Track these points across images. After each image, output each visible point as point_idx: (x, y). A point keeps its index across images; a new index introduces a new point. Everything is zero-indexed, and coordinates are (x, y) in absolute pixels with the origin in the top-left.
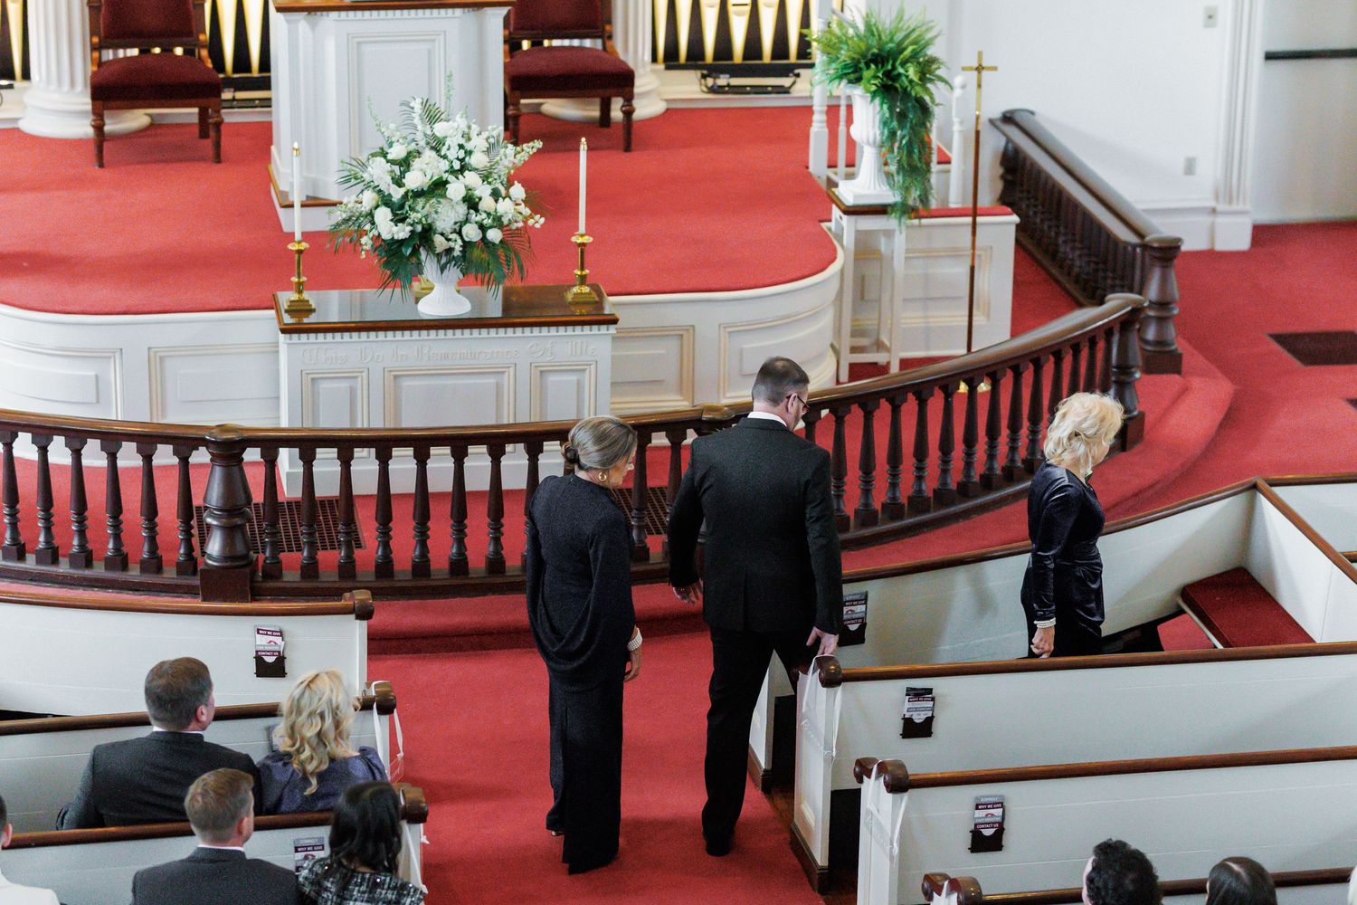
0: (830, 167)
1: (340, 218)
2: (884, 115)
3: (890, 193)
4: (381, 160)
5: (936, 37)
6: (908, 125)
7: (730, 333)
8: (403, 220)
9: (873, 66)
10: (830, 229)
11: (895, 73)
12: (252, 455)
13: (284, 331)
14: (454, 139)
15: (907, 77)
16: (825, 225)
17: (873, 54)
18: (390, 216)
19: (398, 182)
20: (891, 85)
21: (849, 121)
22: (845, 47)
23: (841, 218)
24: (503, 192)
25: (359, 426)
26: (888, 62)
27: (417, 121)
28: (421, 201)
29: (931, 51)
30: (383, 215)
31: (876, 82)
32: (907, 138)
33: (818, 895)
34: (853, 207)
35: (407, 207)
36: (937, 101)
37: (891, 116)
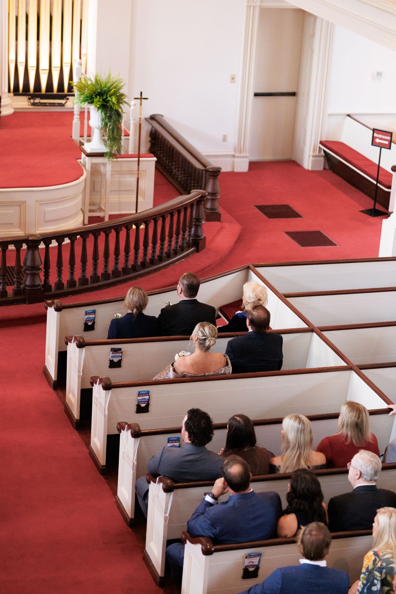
0: (81, 137)
2: (103, 116)
3: (105, 148)
5: (123, 85)
6: (112, 121)
7: (40, 204)
9: (98, 97)
10: (81, 162)
11: (107, 100)
15: (112, 101)
16: (79, 161)
17: (98, 92)
20: (106, 105)
21: (89, 119)
22: (87, 89)
23: (85, 158)
26: (104, 95)
29: (122, 91)
31: (99, 103)
32: (112, 126)
33: (76, 431)
34: (90, 153)
36: (124, 111)
37: (106, 117)
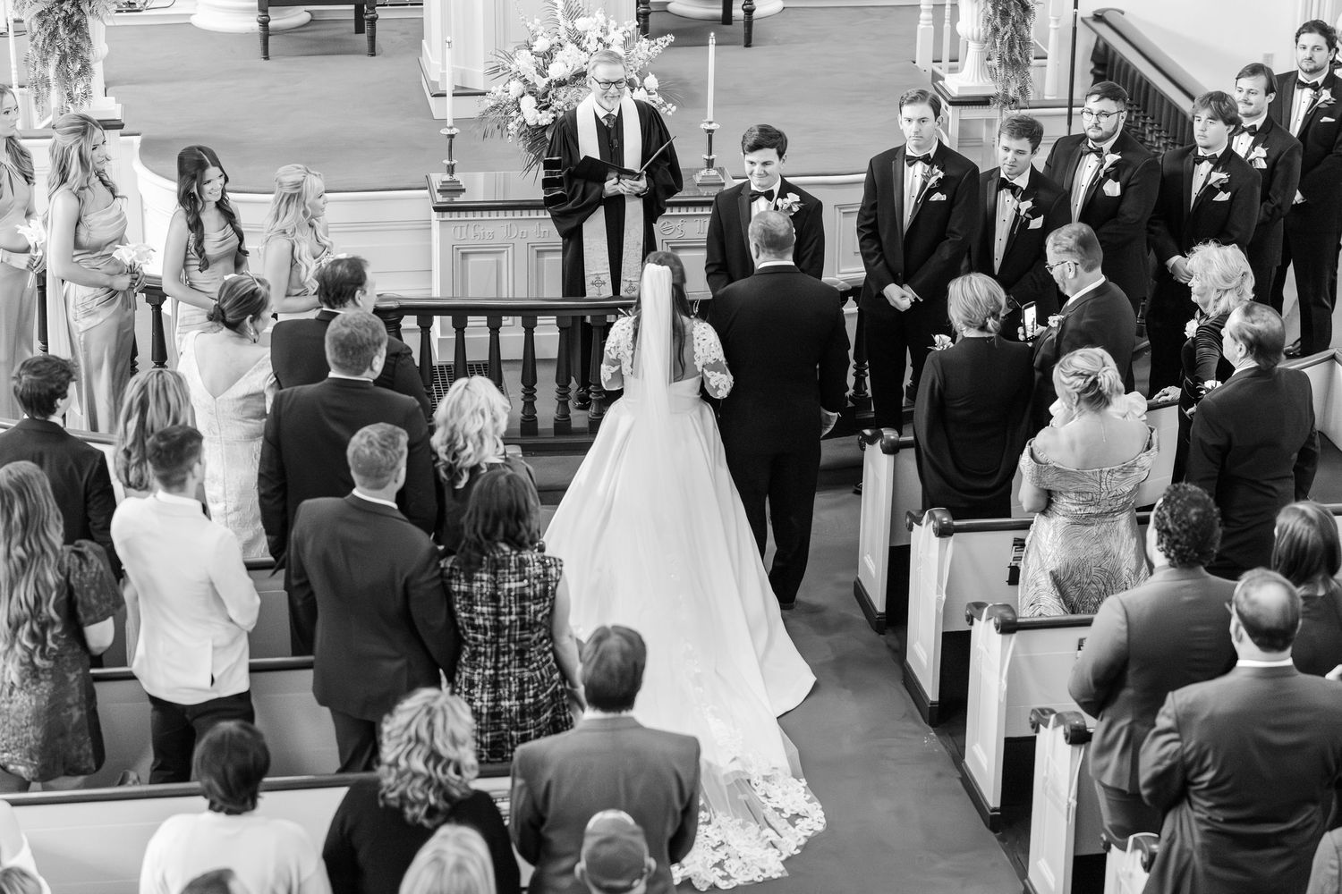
0: (934, 62)
1: (489, 106)
2: (988, 12)
3: (993, 85)
4: (526, 53)
6: (1010, 22)
7: (844, 213)
8: (546, 108)
12: (409, 322)
13: (437, 209)
14: (594, 34)
18: (535, 104)
19: (542, 72)
21: (955, 18)
24: (638, 80)
25: (505, 296)
27: (559, 16)
28: (563, 90)
30: (528, 103)
32: (1009, 34)
33: (930, 727)
34: (959, 98)
35: (550, 95)
37: (995, 13)
